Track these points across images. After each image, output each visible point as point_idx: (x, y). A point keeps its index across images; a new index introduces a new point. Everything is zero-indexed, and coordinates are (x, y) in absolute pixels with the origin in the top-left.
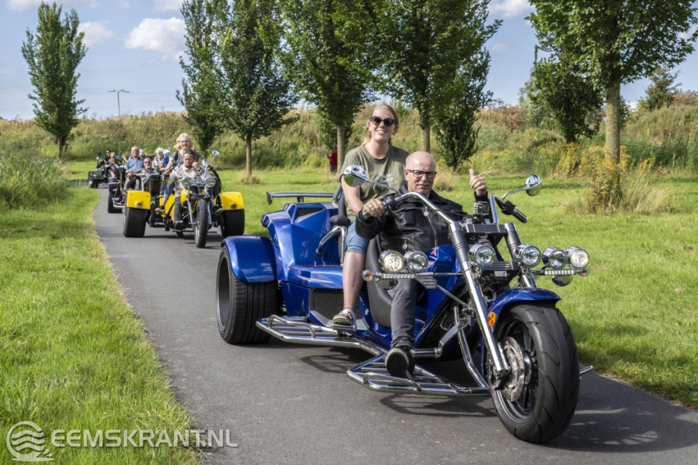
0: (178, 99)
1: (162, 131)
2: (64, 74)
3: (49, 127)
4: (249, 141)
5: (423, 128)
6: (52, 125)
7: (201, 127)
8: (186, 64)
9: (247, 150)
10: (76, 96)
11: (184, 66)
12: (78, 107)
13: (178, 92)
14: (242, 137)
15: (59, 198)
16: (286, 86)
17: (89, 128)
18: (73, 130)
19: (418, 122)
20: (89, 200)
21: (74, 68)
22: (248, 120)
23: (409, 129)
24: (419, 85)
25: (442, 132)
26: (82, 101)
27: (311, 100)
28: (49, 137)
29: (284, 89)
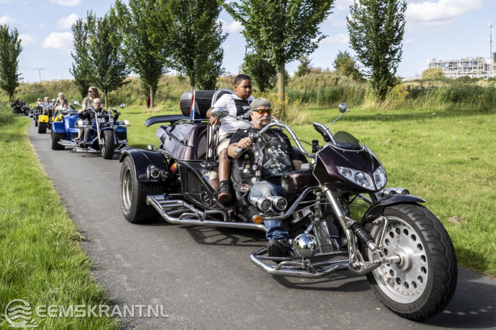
0: (70, 72)
1: (62, 88)
2: (11, 60)
3: (4, 87)
4: (106, 93)
5: (192, 85)
6: (6, 87)
7: (82, 86)
8: (74, 55)
9: (106, 97)
10: (17, 71)
11: (73, 56)
12: (19, 77)
13: (70, 69)
14: (103, 91)
15: (10, 122)
16: (124, 65)
17: (25, 88)
18: (17, 89)
19: (189, 83)
20: (25, 123)
21: (16, 57)
22: (106, 83)
23: (185, 87)
24: (190, 64)
25: (201, 87)
26: (21, 74)
27: (137, 72)
28: (4, 92)
29: (123, 67)
